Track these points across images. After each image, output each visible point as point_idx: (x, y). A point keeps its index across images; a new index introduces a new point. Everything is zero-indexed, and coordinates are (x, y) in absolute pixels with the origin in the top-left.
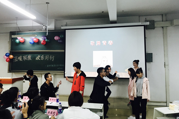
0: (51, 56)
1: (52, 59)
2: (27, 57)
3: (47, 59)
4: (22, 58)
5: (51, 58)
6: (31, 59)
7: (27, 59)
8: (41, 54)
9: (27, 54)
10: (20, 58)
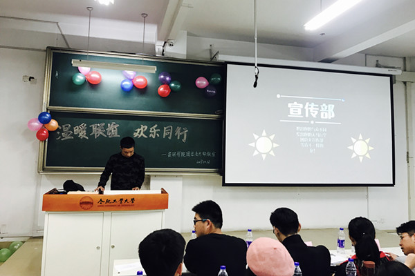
0: (179, 129)
1: (182, 137)
2: (106, 127)
3: (169, 135)
4: (89, 130)
5: (178, 133)
6: (116, 135)
7: (105, 133)
8: (150, 122)
9: (106, 120)
10: (80, 131)
